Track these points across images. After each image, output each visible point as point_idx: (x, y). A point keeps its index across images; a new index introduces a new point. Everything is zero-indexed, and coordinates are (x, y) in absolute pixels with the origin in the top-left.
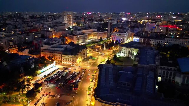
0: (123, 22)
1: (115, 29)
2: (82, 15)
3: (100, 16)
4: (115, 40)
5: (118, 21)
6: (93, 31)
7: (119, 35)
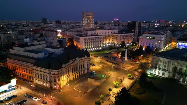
0: (156, 26)
6: (112, 33)
7: (152, 38)
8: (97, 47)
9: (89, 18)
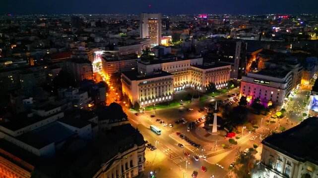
0: (273, 35)
1: (253, 54)
2: (192, 19)
3: (225, 21)
4: (251, 94)
5: (261, 34)
6: (192, 64)
7: (264, 83)
8: (163, 96)
9: (153, 24)
